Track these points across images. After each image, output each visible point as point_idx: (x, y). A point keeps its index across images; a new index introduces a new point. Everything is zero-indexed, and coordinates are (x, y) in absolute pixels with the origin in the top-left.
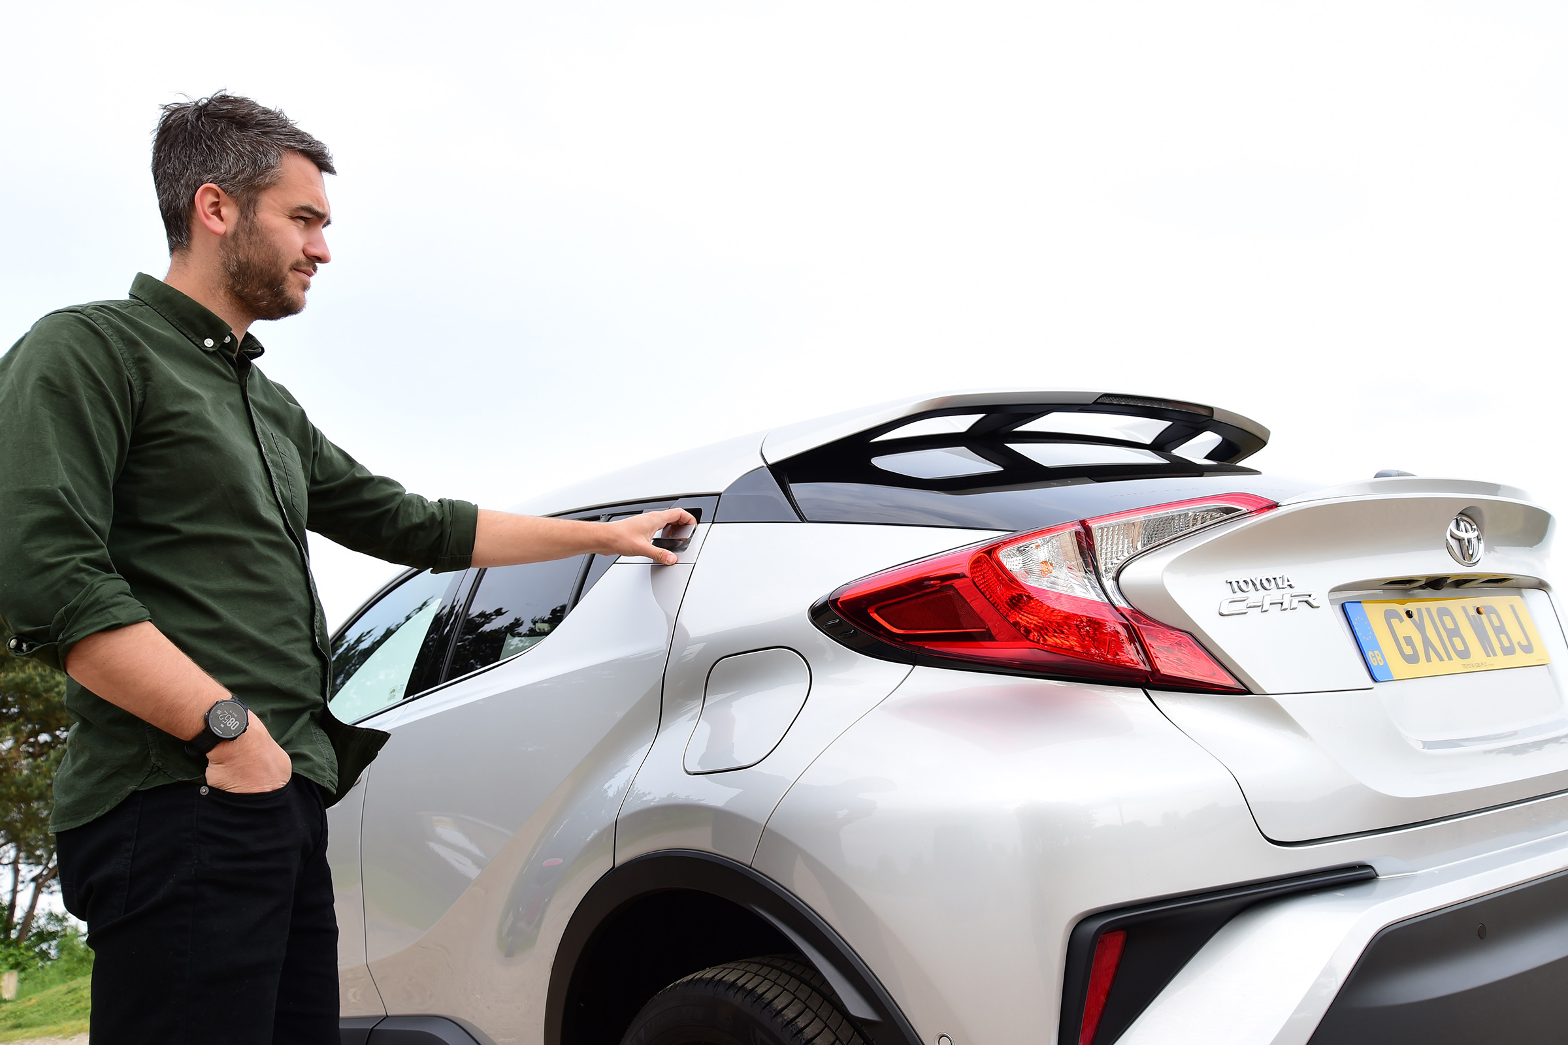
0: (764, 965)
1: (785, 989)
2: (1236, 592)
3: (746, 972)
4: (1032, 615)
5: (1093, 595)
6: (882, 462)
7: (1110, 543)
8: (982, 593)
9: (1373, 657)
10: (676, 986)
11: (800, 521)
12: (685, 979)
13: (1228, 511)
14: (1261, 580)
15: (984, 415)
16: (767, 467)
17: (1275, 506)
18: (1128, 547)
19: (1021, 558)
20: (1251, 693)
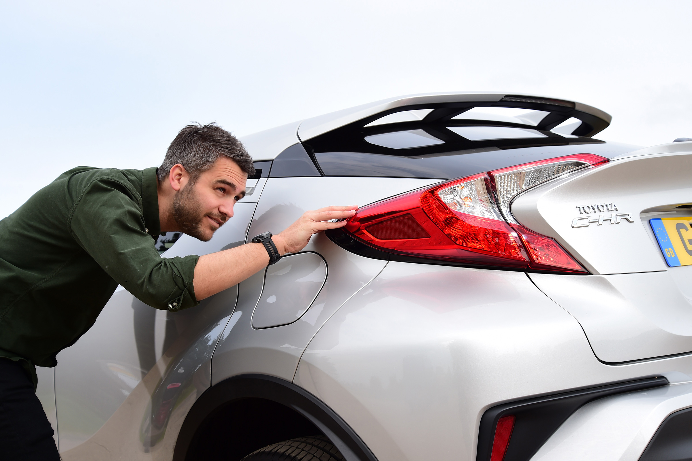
0: (302, 442)
1: (314, 456)
2: (582, 214)
3: (291, 447)
4: (459, 229)
5: (495, 217)
6: (371, 139)
7: (506, 185)
8: (428, 217)
9: (668, 252)
10: (250, 456)
11: (320, 176)
12: (255, 452)
13: (578, 164)
14: (598, 206)
15: (433, 109)
16: (301, 143)
17: (607, 161)
18: (517, 187)
19: (452, 195)
20: (592, 274)
